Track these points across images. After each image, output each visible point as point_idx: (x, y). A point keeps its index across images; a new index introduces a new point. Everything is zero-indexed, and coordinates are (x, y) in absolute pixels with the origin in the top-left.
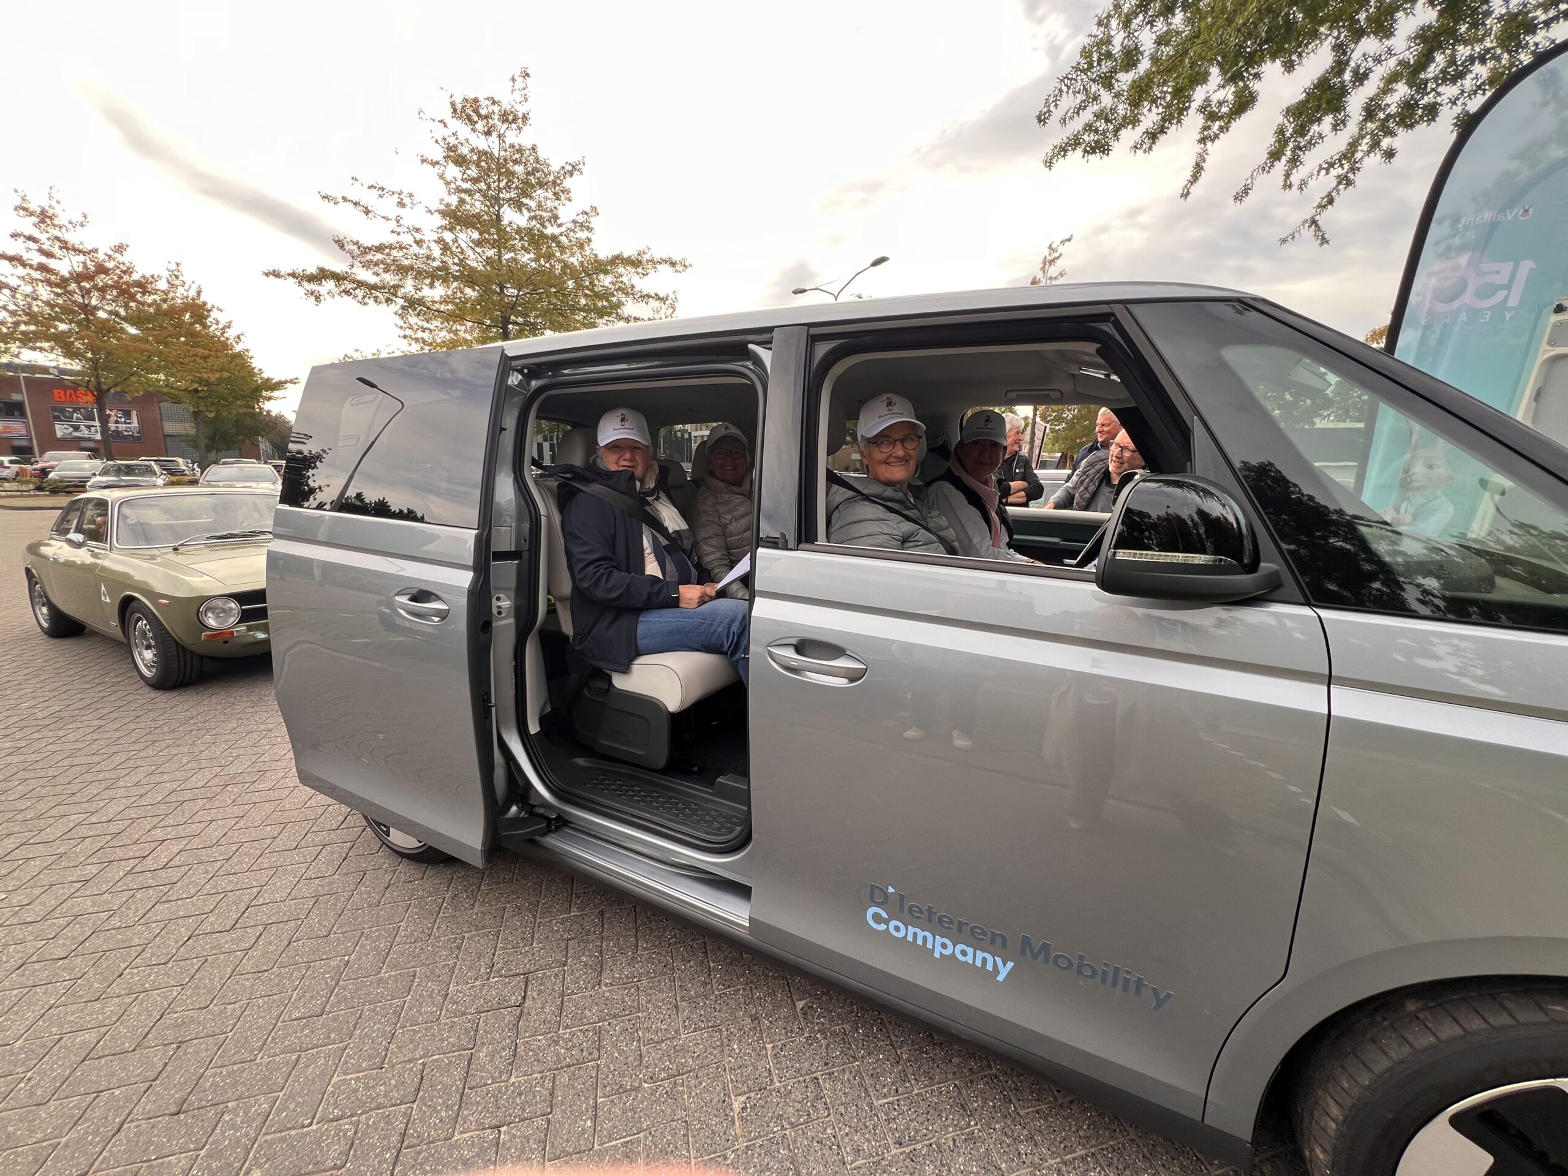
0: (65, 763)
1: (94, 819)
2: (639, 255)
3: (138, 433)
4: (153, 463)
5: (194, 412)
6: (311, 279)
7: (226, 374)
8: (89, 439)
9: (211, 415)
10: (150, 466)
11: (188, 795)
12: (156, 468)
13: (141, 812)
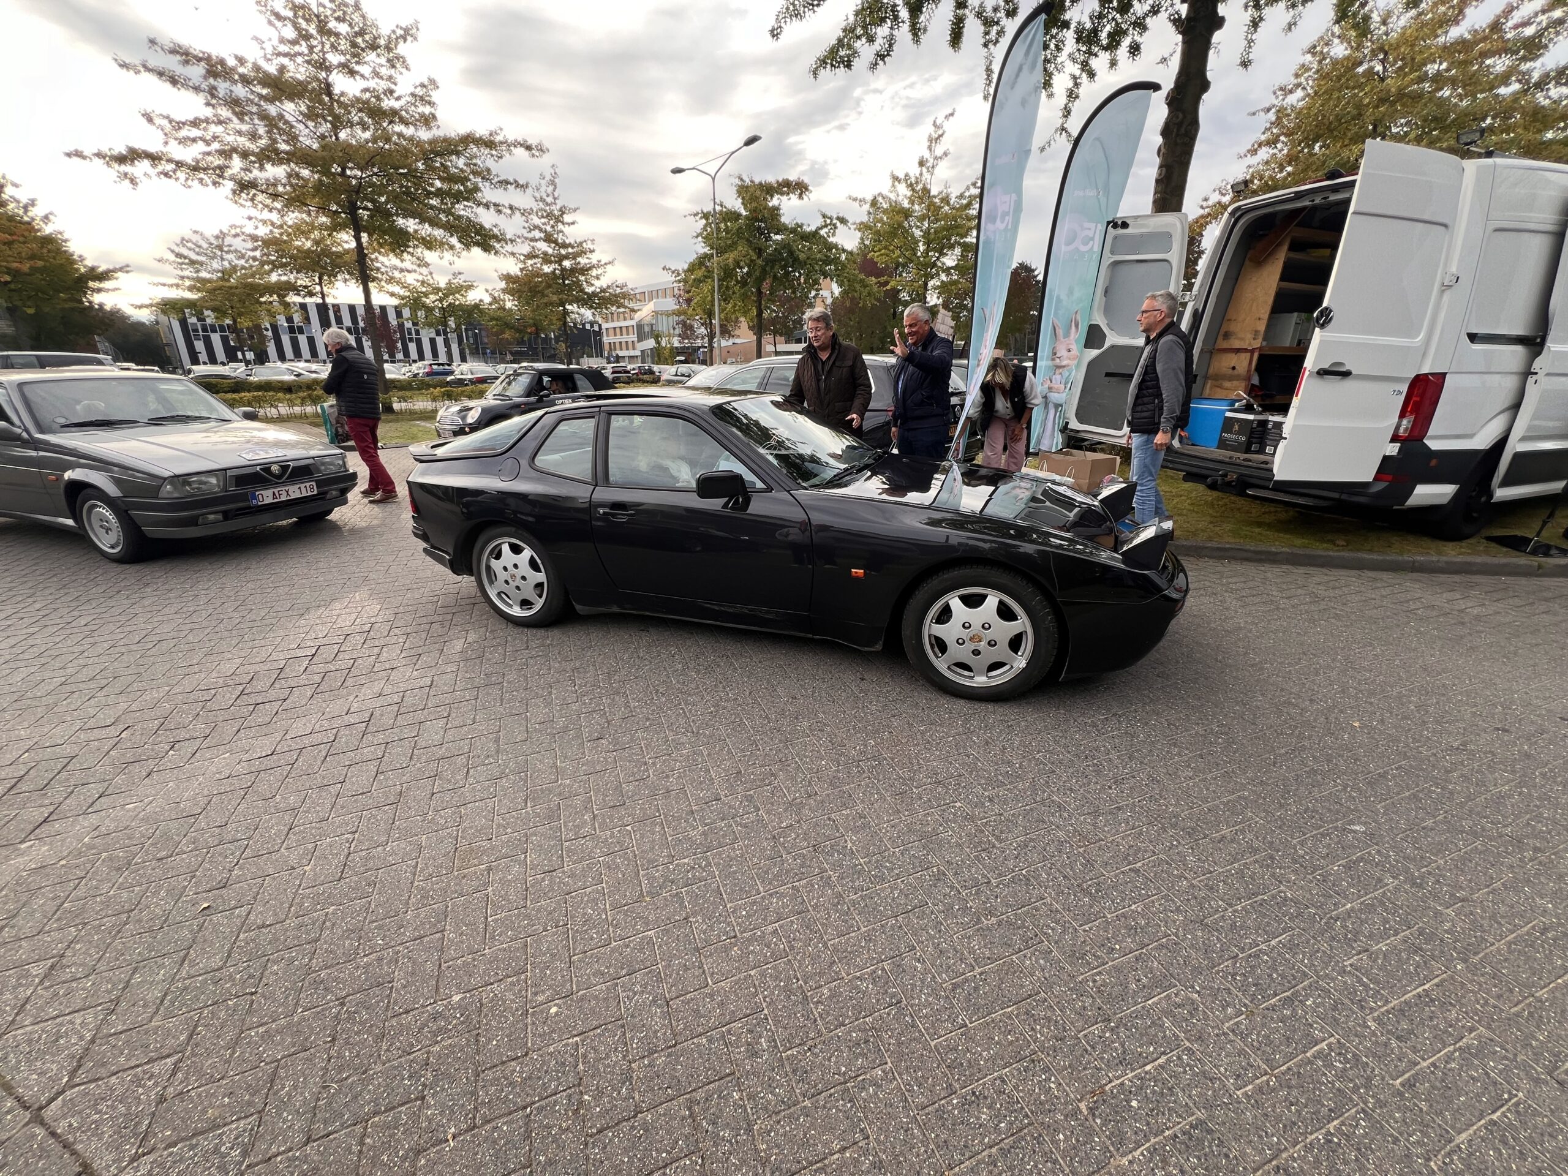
2: (491, 135)
5: (8, 308)
6: (121, 159)
7: (40, 263)
9: (31, 311)
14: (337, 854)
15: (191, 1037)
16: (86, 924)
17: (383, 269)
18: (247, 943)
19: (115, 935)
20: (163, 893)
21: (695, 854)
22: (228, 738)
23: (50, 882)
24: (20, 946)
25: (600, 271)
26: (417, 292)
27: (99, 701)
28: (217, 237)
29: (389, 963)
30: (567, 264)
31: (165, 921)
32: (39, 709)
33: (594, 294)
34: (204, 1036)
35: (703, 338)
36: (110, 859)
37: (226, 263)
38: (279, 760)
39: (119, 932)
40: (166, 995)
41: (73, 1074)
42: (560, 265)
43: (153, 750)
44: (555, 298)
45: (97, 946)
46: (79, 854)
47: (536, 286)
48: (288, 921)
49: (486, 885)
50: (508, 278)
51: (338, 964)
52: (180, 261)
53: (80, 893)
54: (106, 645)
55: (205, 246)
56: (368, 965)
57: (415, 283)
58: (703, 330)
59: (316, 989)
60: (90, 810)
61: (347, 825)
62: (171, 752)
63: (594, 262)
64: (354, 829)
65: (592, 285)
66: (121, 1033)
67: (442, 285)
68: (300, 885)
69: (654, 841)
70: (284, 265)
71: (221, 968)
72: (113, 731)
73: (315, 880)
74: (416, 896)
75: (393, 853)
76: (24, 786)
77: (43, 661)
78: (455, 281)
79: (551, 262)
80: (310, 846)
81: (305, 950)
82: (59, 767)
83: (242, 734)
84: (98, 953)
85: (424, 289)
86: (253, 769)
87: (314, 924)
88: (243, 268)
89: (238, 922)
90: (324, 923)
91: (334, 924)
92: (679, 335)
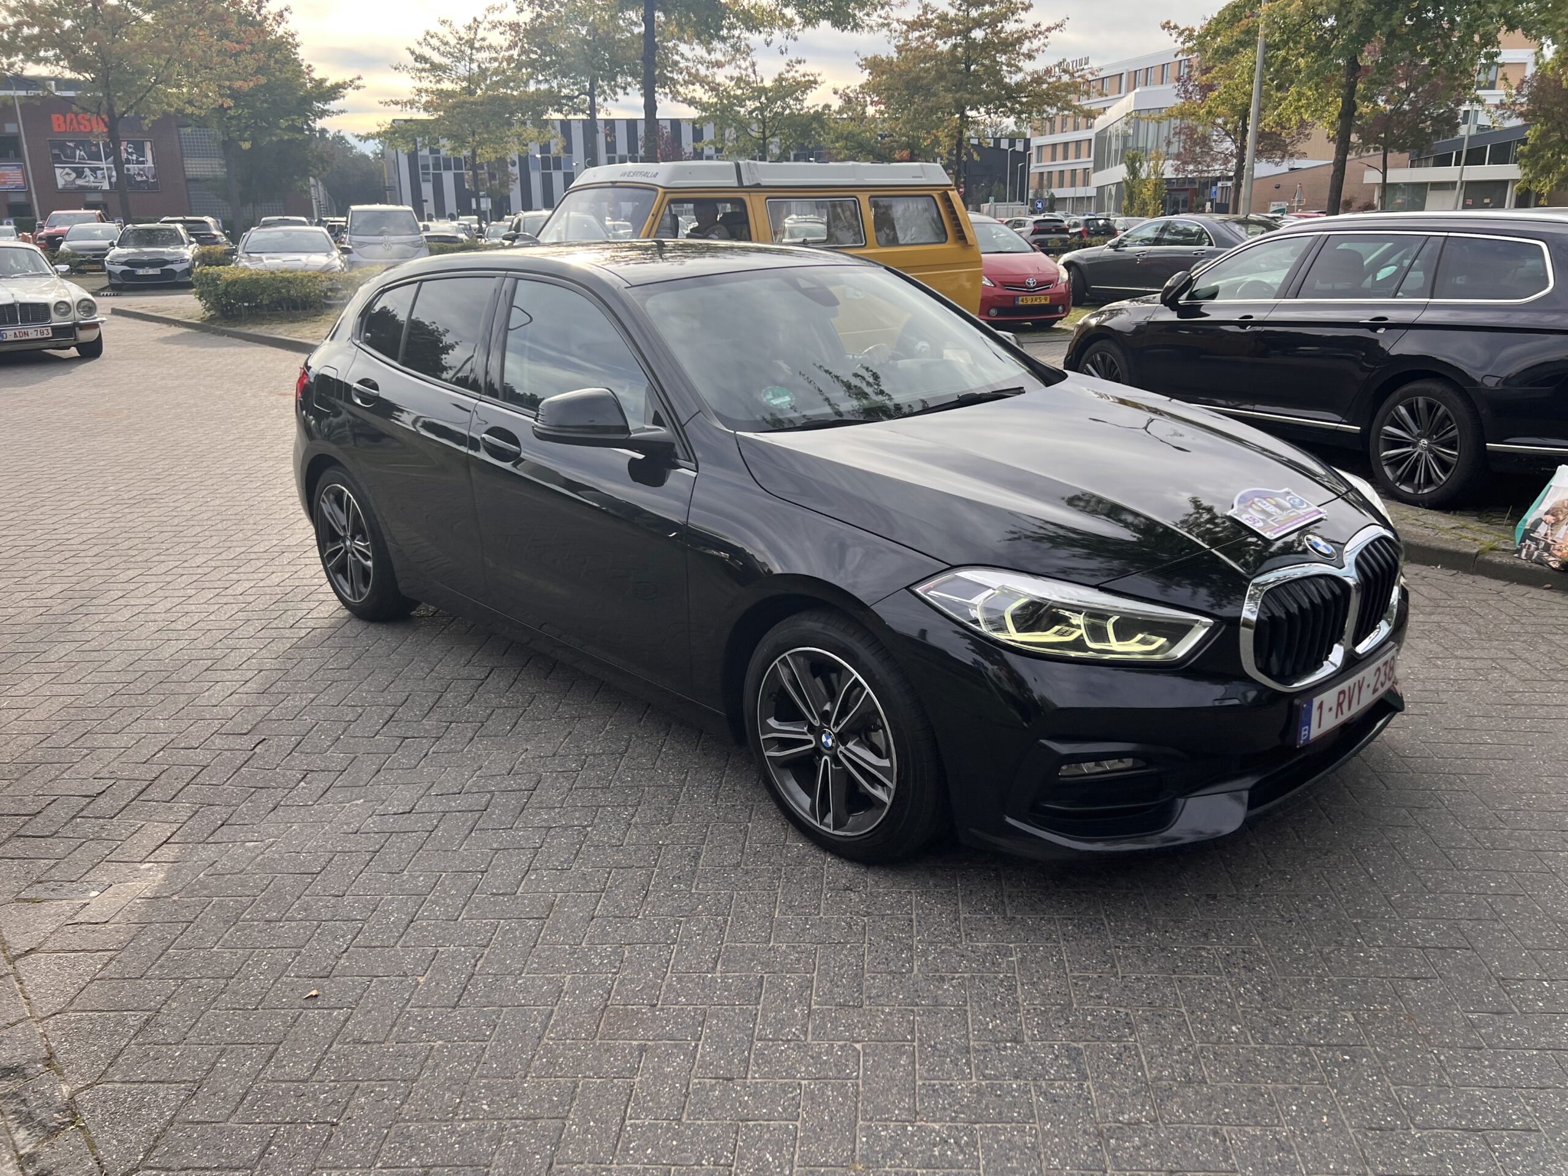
0: (156, 529)
1: (185, 565)
3: (153, 178)
4: (179, 226)
5: (224, 143)
8: (95, 190)
9: (246, 145)
10: (175, 231)
11: (253, 556)
12: (183, 233)
13: (219, 563)
14: (458, 970)
15: (262, 1155)
16: (185, 979)
17: (683, 64)
18: (338, 1057)
19: (210, 1004)
20: (264, 966)
21: (953, 1120)
22: (365, 778)
23: (160, 919)
24: (123, 987)
25: (1036, 44)
26: (729, 96)
27: (241, 699)
28: (470, 28)
29: (490, 1140)
30: (978, 34)
31: (260, 1003)
32: (182, 698)
33: (1020, 87)
34: (275, 1159)
35: (1226, 161)
36: (221, 905)
37: (475, 66)
38: (417, 822)
39: (215, 1000)
40: (246, 1094)
41: (148, 1152)
42: (966, 37)
43: (284, 776)
44: (949, 98)
45: (191, 1012)
46: (192, 893)
47: (918, 78)
48: (387, 1044)
49: (634, 1071)
50: (874, 65)
51: (432, 1119)
52: (419, 65)
53: (183, 940)
54: (258, 625)
55: (453, 41)
56: (466, 1133)
57: (728, 82)
58: (1228, 145)
59: (401, 1143)
60: (211, 839)
61: (478, 933)
62: (302, 784)
63: (1028, 26)
64: (485, 942)
65: (1020, 70)
66: (198, 1123)
67: (768, 83)
68: (408, 1000)
69: (893, 1079)
70: (546, 66)
71: (305, 1081)
72: (248, 742)
73: (427, 999)
74: (540, 1058)
75: (525, 990)
76: (154, 793)
77: (193, 634)
78: (786, 75)
79: (950, 33)
80: (431, 951)
81: (398, 1087)
82: (190, 776)
83: (381, 776)
84: (191, 1018)
85: (739, 92)
86: (385, 828)
87: (414, 1058)
88: (496, 72)
89: (335, 1026)
90: (427, 1058)
91: (437, 1065)
92: (1178, 156)
